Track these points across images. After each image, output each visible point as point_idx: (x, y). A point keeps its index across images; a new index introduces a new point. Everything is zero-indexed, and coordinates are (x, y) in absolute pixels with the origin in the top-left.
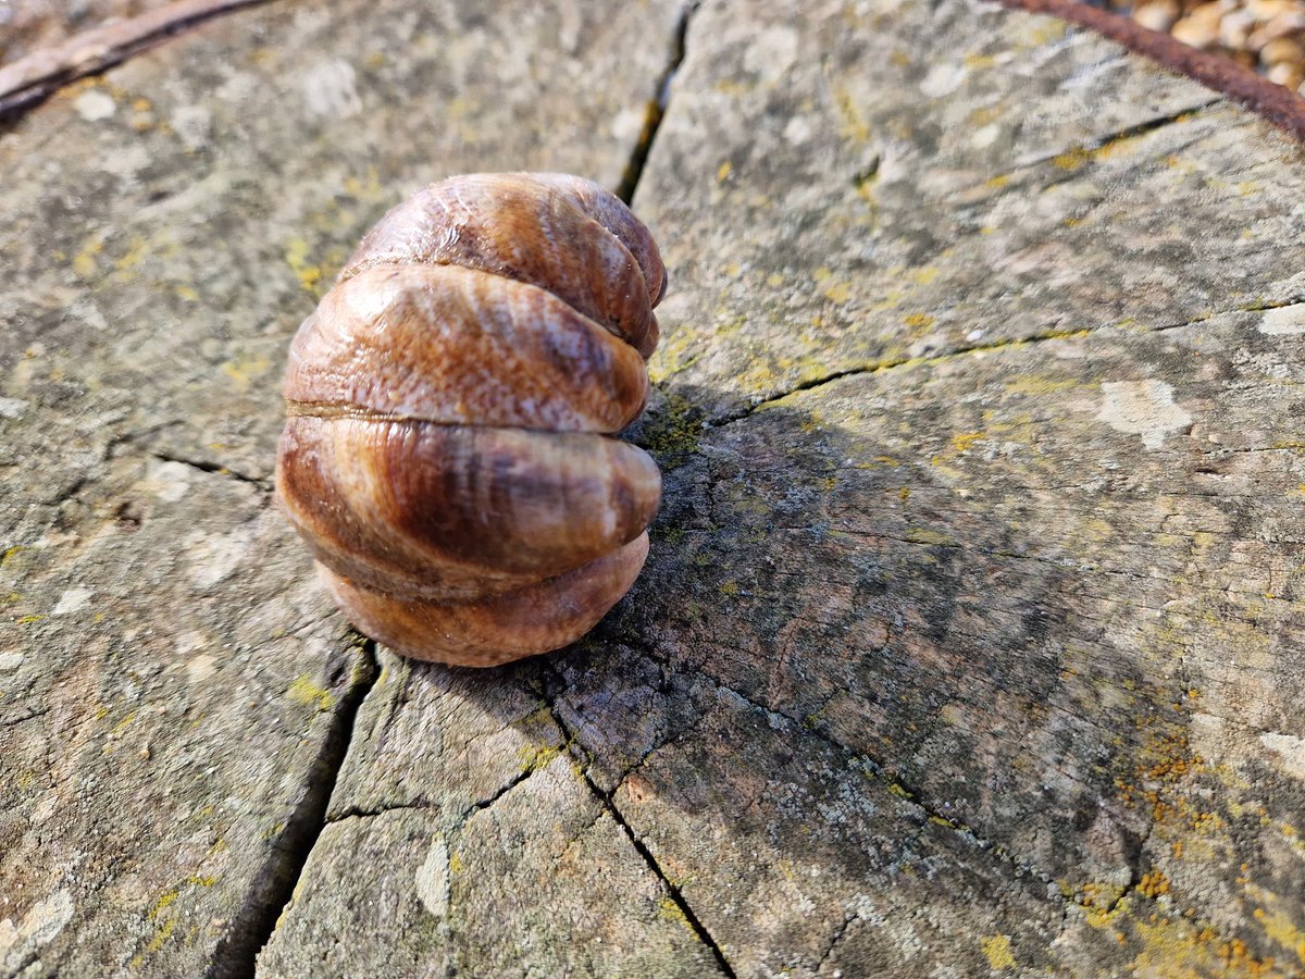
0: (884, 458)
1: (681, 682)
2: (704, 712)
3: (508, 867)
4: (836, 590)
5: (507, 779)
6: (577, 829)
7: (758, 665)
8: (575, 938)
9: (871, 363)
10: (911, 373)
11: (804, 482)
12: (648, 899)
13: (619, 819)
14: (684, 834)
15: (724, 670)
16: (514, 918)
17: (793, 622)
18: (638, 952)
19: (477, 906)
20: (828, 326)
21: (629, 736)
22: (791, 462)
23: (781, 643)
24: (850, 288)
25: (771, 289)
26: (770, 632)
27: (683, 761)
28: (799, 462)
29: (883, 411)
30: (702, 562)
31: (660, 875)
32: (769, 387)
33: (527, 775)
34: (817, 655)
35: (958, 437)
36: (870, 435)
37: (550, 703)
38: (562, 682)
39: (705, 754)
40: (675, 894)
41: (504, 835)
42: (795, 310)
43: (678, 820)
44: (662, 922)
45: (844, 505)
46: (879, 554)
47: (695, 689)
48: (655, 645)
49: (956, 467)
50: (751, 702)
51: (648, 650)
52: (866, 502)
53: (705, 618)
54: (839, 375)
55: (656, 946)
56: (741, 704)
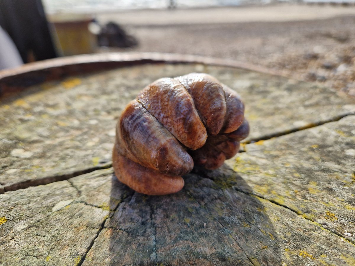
0: (271, 235)
1: (148, 226)
2: (143, 236)
3: (71, 217)
4: (211, 248)
5: (95, 204)
6: (90, 226)
7: (168, 241)
8: (59, 242)
9: (300, 212)
10: (311, 225)
11: (240, 219)
12: (78, 253)
13: (98, 233)
14: (102, 251)
15: (160, 233)
16: (59, 226)
17: (190, 242)
18: (61, 258)
19: (58, 217)
20: (298, 195)
21: (124, 222)
22: (243, 212)
23: (180, 242)
24: (318, 193)
25: (293, 176)
26: (181, 238)
27: (124, 239)
28: (245, 214)
29: (288, 225)
30: (190, 210)
31: (87, 252)
32: (261, 194)
33: (99, 207)
34: (184, 254)
35: (304, 251)
36: (275, 226)
37: (122, 202)
38: (130, 200)
39: (130, 243)
40: (83, 259)
41: (80, 212)
42: (294, 184)
43: (105, 247)
44: (73, 260)
45: (243, 233)
46: (235, 252)
47: (149, 230)
48: (156, 214)
49: (291, 257)
50: (155, 246)
51: (152, 212)
52: (251, 239)
53: (173, 220)
54: (286, 207)
55: (64, 262)
56: (153, 244)
